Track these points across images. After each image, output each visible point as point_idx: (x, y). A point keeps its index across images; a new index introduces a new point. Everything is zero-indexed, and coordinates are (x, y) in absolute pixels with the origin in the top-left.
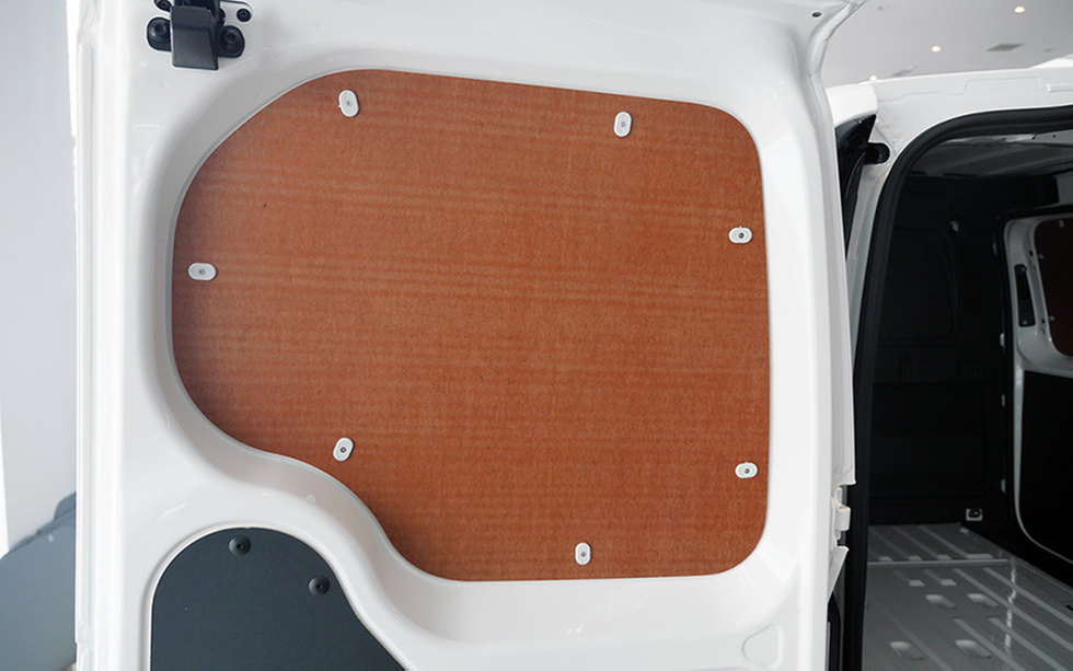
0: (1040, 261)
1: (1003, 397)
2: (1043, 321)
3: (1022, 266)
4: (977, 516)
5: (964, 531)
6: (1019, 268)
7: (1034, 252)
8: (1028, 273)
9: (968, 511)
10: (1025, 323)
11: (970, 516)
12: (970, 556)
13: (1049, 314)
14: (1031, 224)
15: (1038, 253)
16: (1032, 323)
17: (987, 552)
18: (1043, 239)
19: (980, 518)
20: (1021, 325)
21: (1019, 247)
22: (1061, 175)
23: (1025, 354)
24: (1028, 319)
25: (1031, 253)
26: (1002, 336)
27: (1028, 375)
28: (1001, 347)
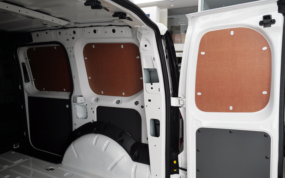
0: (29, 61)
1: (22, 106)
2: (32, 81)
3: (24, 63)
4: (18, 146)
5: (13, 153)
6: (23, 63)
7: (27, 58)
8: (26, 65)
9: (14, 145)
10: (27, 81)
11: (15, 147)
12: (15, 162)
13: (33, 79)
14: (26, 49)
15: (28, 59)
16: (29, 81)
17: (21, 159)
18: (30, 54)
19: (19, 146)
20: (25, 82)
21: (22, 57)
22: (33, 33)
23: (28, 91)
24: (27, 80)
25: (26, 59)
26: (20, 86)
27: (29, 98)
28: (20, 90)
